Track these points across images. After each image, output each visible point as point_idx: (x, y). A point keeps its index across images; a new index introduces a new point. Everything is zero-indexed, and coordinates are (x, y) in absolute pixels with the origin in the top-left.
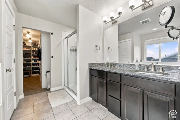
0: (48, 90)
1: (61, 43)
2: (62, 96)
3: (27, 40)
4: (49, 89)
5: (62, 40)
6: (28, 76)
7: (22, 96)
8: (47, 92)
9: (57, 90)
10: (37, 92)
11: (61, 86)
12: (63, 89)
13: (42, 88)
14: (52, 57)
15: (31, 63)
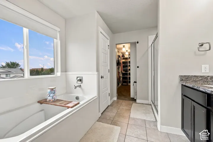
0: (134, 100)
1: (148, 49)
2: (144, 111)
3: (125, 53)
4: (136, 100)
5: (149, 46)
6: (126, 84)
7: (115, 99)
8: (134, 102)
9: (143, 104)
10: (126, 99)
11: (148, 100)
12: (151, 105)
13: (131, 97)
14: (138, 67)
15: (128, 72)
